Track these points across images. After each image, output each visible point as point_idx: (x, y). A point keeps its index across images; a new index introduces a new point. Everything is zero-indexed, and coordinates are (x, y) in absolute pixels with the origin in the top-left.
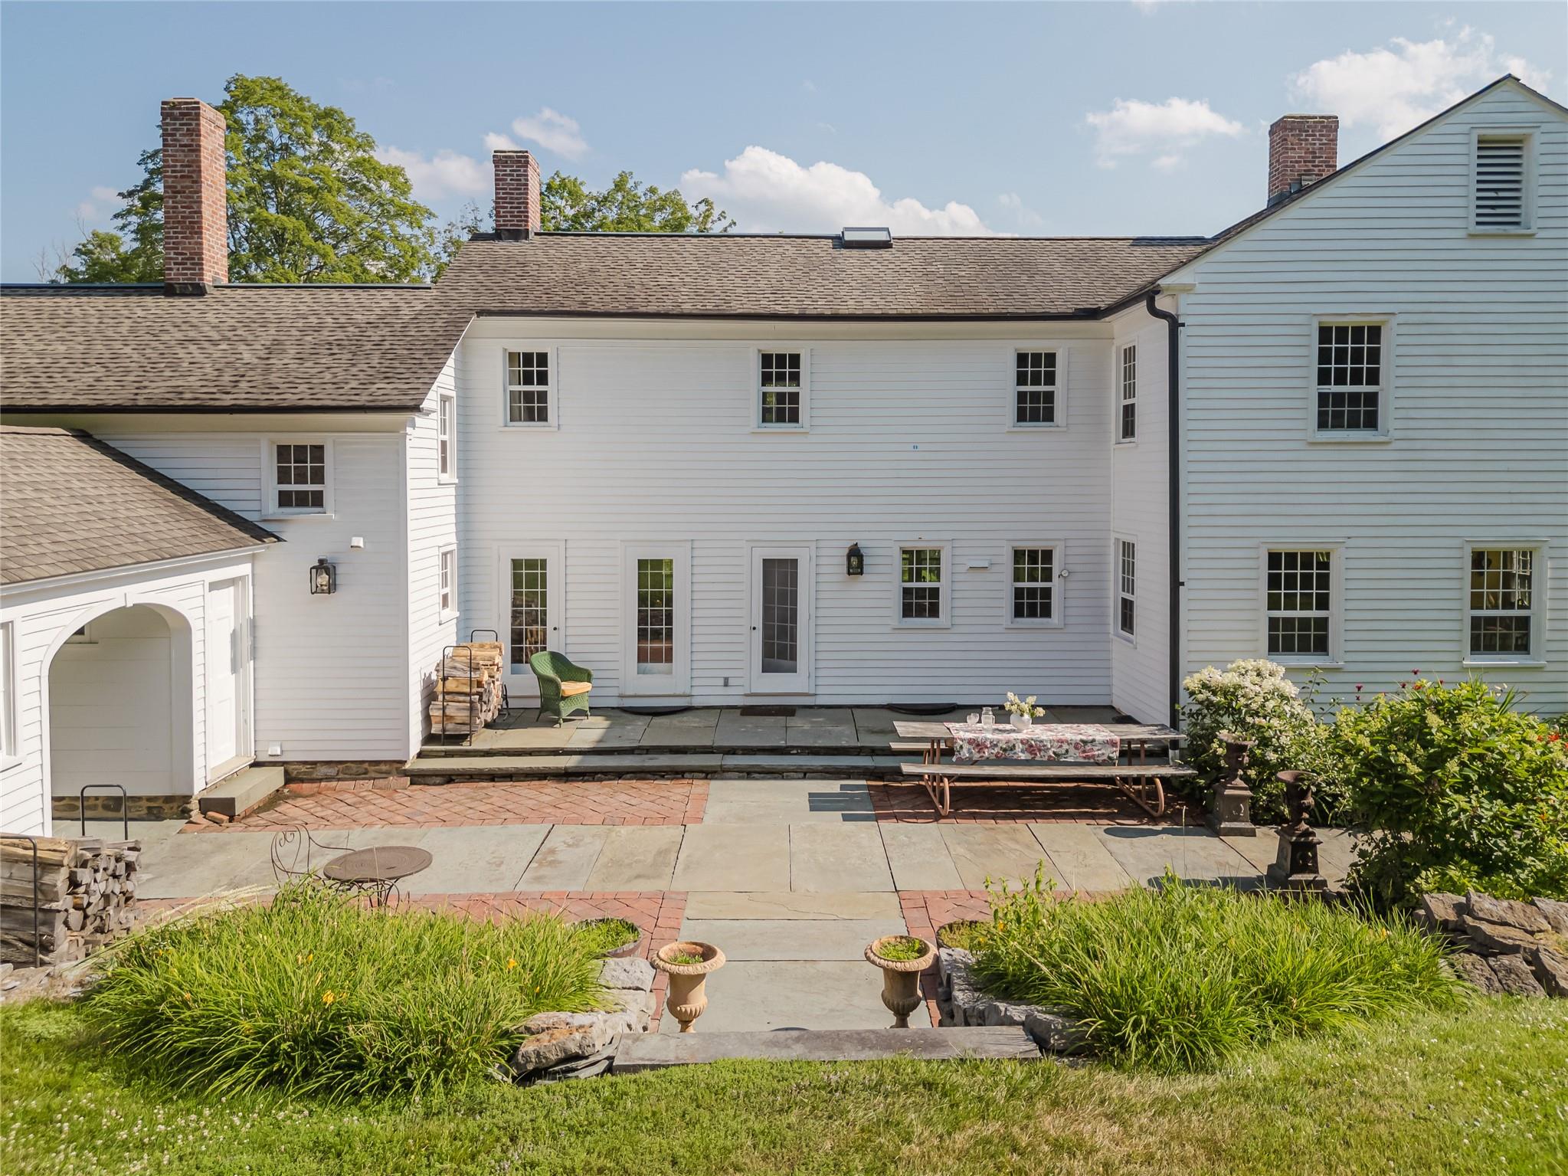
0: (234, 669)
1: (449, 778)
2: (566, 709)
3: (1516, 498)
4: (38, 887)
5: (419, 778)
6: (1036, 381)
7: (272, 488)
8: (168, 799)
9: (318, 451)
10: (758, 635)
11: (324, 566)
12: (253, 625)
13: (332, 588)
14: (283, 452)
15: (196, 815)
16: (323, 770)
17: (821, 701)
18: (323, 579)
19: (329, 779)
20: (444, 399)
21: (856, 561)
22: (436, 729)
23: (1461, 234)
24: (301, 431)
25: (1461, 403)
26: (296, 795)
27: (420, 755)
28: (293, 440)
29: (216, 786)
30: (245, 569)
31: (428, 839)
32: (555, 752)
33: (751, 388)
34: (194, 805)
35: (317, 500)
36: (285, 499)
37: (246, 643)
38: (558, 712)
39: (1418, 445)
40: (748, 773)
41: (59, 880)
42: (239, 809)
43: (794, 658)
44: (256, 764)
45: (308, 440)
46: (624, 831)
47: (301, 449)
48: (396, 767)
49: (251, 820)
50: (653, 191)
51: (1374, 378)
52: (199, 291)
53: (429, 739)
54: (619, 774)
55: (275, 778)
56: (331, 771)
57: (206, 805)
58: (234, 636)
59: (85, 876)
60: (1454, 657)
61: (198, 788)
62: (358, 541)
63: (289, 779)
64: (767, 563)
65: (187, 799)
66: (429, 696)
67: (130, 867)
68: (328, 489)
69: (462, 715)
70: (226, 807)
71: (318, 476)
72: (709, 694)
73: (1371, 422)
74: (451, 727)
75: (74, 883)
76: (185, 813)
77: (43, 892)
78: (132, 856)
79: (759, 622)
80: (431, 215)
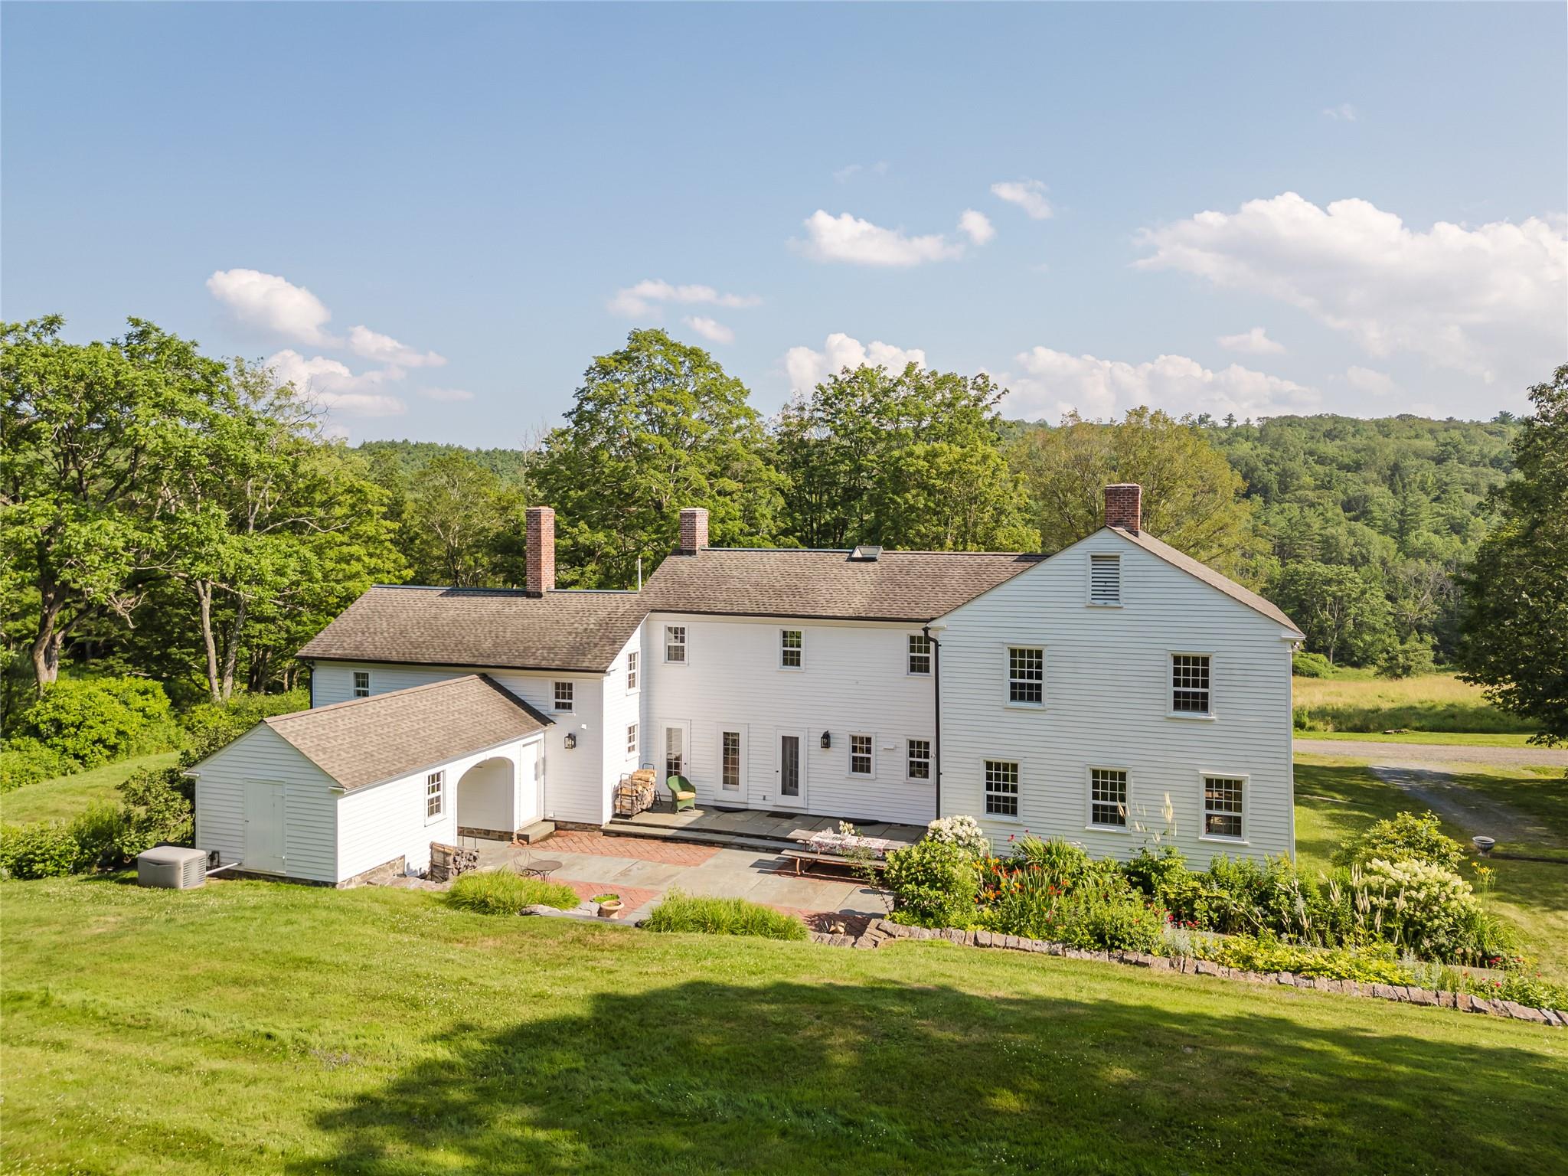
0: (536, 779)
1: (619, 834)
2: (680, 806)
3: (1114, 744)
4: (445, 861)
5: (606, 833)
6: (920, 651)
7: (553, 701)
8: (506, 833)
9: (570, 686)
10: (780, 775)
11: (571, 737)
12: (544, 760)
13: (574, 746)
14: (557, 685)
15: (515, 839)
16: (569, 826)
17: (810, 813)
18: (571, 742)
19: (572, 830)
20: (631, 657)
21: (826, 740)
22: (618, 811)
23: (1083, 605)
24: (565, 678)
25: (1083, 692)
26: (558, 835)
27: (611, 822)
28: (561, 680)
29: (525, 829)
30: (541, 736)
31: (564, 857)
32: (665, 827)
33: (778, 649)
34: (515, 837)
35: (569, 706)
36: (558, 706)
37: (541, 767)
38: (676, 807)
39: (1061, 712)
40: (742, 847)
41: (450, 859)
42: (531, 840)
43: (797, 786)
44: (544, 820)
45: (567, 681)
46: (664, 866)
47: (564, 685)
48: (598, 827)
49: (537, 845)
50: (934, 374)
51: (1039, 676)
52: (539, 595)
53: (616, 815)
54: (687, 841)
55: (551, 827)
56: (573, 826)
57: (520, 837)
58: (536, 765)
59: (458, 859)
60: (1081, 824)
61: (516, 829)
62: (584, 726)
63: (557, 828)
64: (784, 738)
65: (512, 833)
66: (616, 795)
67: (475, 858)
68: (573, 701)
69: (629, 806)
70: (526, 838)
71: (570, 697)
72: (756, 804)
73: (1039, 698)
74: (624, 812)
75: (455, 861)
76: (511, 839)
77: (446, 862)
78: (475, 854)
79: (780, 769)
80: (759, 415)
